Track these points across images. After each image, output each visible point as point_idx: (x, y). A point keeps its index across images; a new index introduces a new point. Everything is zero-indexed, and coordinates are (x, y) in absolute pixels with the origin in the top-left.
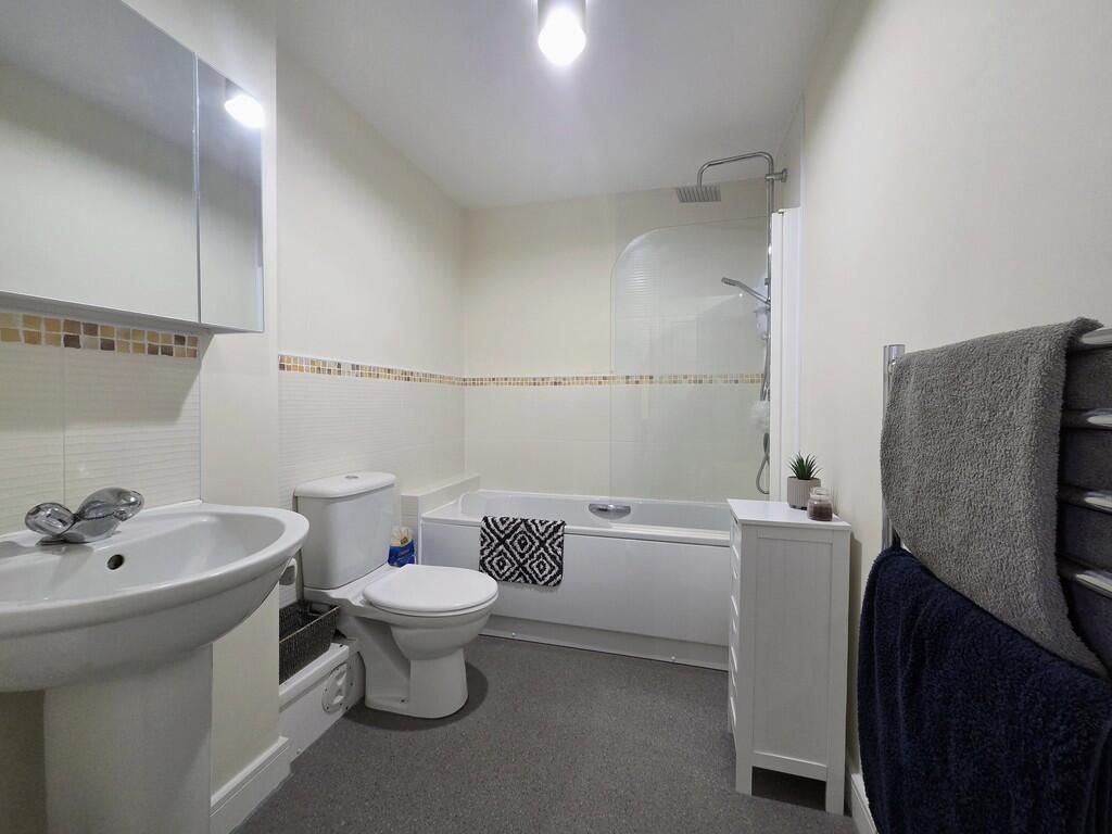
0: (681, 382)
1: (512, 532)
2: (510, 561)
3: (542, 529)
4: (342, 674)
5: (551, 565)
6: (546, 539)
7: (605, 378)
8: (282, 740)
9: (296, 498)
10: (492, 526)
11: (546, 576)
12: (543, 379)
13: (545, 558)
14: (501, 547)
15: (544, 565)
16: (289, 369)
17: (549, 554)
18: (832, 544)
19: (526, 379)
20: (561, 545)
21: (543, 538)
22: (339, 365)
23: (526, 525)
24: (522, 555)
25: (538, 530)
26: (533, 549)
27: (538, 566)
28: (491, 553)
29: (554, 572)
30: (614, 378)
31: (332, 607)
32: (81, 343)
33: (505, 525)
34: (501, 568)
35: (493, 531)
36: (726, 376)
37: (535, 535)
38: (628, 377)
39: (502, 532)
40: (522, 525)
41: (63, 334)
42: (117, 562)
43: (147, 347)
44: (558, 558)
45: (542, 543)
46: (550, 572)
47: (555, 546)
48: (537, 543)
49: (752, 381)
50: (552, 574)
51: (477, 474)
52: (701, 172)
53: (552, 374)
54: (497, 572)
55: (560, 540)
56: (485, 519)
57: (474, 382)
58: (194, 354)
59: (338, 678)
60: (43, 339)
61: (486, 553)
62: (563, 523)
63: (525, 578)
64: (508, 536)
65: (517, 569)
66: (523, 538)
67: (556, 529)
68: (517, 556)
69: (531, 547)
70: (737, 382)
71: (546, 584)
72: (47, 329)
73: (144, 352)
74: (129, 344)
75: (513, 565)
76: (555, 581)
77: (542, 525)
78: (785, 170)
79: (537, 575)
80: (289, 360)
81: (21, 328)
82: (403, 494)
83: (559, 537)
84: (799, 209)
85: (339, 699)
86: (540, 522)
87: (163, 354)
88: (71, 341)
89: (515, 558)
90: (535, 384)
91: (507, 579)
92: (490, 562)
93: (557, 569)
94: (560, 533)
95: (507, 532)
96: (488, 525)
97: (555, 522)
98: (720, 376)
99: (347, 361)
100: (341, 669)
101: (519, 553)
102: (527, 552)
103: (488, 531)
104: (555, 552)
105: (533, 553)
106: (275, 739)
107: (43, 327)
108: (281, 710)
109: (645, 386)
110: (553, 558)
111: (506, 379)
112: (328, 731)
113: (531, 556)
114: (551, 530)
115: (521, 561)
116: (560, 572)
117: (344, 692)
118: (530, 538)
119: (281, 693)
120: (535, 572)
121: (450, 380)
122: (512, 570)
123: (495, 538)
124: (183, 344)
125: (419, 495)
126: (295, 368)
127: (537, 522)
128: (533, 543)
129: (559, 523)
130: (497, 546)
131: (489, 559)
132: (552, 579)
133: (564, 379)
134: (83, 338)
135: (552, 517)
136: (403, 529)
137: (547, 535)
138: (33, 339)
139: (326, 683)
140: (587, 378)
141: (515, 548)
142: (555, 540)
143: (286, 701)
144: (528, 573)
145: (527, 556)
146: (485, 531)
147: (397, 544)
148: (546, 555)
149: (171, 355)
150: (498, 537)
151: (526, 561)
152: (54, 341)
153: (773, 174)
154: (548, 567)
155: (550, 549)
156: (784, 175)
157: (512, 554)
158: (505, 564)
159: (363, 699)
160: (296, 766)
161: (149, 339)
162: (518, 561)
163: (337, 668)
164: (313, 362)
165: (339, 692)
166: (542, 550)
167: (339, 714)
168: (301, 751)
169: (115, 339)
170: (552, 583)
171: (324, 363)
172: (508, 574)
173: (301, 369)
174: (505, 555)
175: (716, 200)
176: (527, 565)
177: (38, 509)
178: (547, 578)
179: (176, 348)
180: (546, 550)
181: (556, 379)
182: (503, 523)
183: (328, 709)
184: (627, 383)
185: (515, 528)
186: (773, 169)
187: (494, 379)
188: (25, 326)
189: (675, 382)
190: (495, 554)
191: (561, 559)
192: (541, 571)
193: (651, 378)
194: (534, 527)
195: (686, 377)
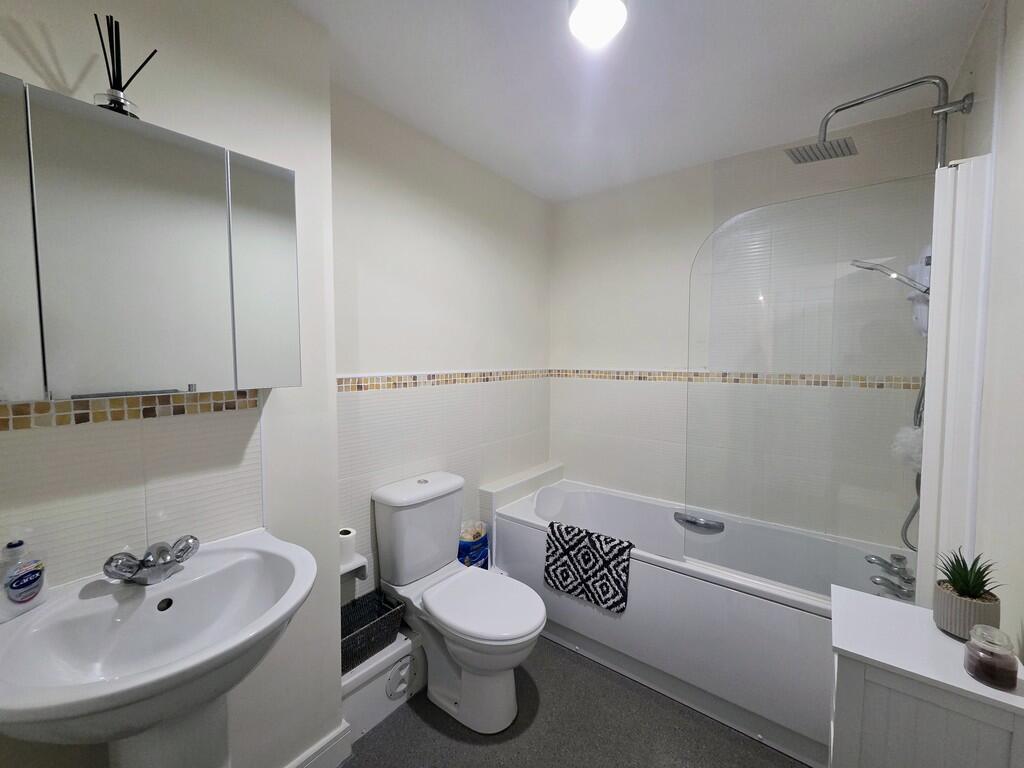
0: (795, 383)
1: (576, 545)
2: (574, 574)
3: (606, 548)
4: (406, 665)
5: (614, 589)
6: (611, 560)
7: (696, 375)
8: (344, 724)
9: (373, 502)
10: (558, 534)
11: (609, 599)
12: (627, 373)
13: (608, 580)
14: (565, 558)
15: (608, 589)
16: (366, 388)
17: (613, 577)
18: (1012, 733)
19: (610, 373)
20: (626, 570)
21: (607, 558)
22: (415, 378)
23: (591, 541)
24: (586, 572)
25: (602, 548)
26: (597, 567)
27: (601, 587)
28: (555, 561)
29: (617, 598)
30: (707, 375)
31: (399, 604)
32: (157, 413)
33: (570, 536)
34: (565, 579)
35: (557, 539)
36: (863, 379)
37: (599, 553)
38: (725, 375)
39: (567, 542)
40: (586, 540)
41: (142, 408)
42: (166, 604)
43: (212, 405)
44: (622, 584)
45: (606, 564)
46: (613, 597)
47: (619, 569)
48: (601, 562)
49: (907, 386)
50: (615, 600)
51: (561, 464)
52: (826, 122)
53: (637, 368)
54: (561, 583)
55: (625, 564)
56: (552, 525)
57: (559, 373)
58: (255, 404)
59: (401, 669)
60: (126, 415)
61: (551, 560)
62: (630, 546)
63: (587, 596)
64: (572, 548)
65: (580, 584)
66: (587, 553)
67: (621, 551)
68: (581, 571)
69: (594, 565)
70: (881, 386)
71: (609, 608)
72: (129, 407)
73: (209, 410)
74: (196, 406)
75: (576, 579)
76: (618, 608)
77: (607, 543)
78: (970, 96)
79: (599, 596)
80: (366, 380)
81: (108, 410)
82: (481, 488)
83: (624, 561)
84: (988, 156)
85: (403, 686)
86: (605, 539)
87: (227, 408)
88: (149, 413)
89: (579, 573)
90: (618, 378)
91: (570, 592)
92: (554, 571)
93: (621, 595)
94: (625, 557)
95: (572, 543)
96: (554, 533)
97: (621, 542)
98: (856, 378)
99: (422, 373)
100: (404, 661)
101: (582, 568)
102: (591, 568)
103: (554, 539)
104: (620, 576)
105: (597, 571)
106: (338, 723)
107: (126, 406)
108: (344, 698)
109: (747, 385)
110: (616, 581)
111: (589, 372)
112: (391, 716)
113: (595, 575)
114: (615, 551)
115: (585, 577)
116: (624, 599)
117: (406, 680)
118: (594, 555)
119: (343, 684)
120: (597, 593)
121: (534, 374)
122: (575, 584)
123: (559, 547)
124: (245, 397)
125: (494, 491)
126: (372, 387)
127: (602, 538)
128: (597, 561)
129: (626, 544)
130: (562, 555)
131: (554, 567)
132: (616, 604)
133: (650, 374)
134: (158, 408)
135: (619, 535)
136: (478, 523)
137: (611, 555)
138: (118, 416)
139: (389, 674)
140: (675, 374)
141: (579, 561)
142: (619, 563)
143: (348, 691)
144: (590, 591)
145: (590, 573)
146: (550, 537)
147: (469, 538)
148: (610, 577)
149: (234, 408)
150: (563, 547)
151: (589, 578)
152: (135, 415)
153: (946, 104)
154: (611, 591)
155: (614, 572)
156: (967, 103)
157: (575, 567)
158: (568, 576)
159: (425, 689)
160: (359, 746)
161: (214, 399)
162: (581, 577)
163: (400, 660)
164: (389, 379)
165: (403, 681)
166: (605, 571)
167: (404, 699)
168: (365, 732)
169: (185, 404)
170: (615, 609)
171: (400, 378)
172: (571, 587)
173: (378, 387)
174: (569, 566)
175: (851, 154)
176: (589, 583)
177: (111, 559)
178: (610, 603)
179: (238, 401)
180: (610, 571)
181: (640, 373)
182: (568, 533)
183: (391, 696)
184: (724, 381)
185: (580, 541)
186: (946, 98)
187: (577, 371)
188: (111, 407)
189: (787, 383)
190: (559, 563)
191: (626, 584)
192: (605, 593)
193: (755, 376)
194: (598, 545)
195: (803, 377)
